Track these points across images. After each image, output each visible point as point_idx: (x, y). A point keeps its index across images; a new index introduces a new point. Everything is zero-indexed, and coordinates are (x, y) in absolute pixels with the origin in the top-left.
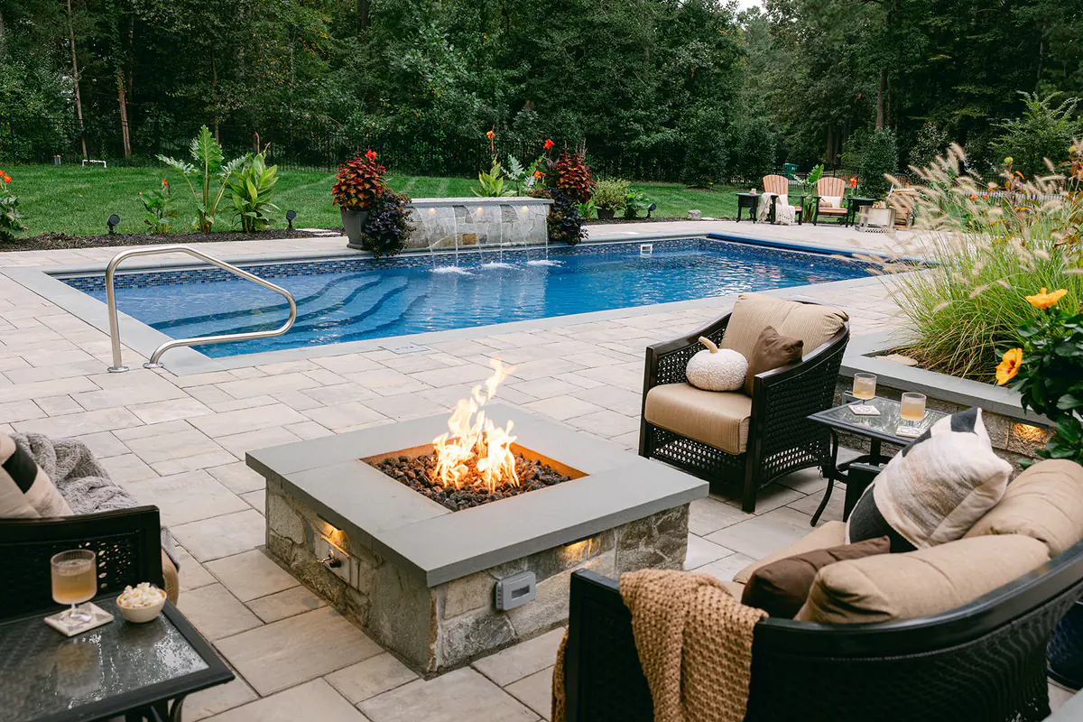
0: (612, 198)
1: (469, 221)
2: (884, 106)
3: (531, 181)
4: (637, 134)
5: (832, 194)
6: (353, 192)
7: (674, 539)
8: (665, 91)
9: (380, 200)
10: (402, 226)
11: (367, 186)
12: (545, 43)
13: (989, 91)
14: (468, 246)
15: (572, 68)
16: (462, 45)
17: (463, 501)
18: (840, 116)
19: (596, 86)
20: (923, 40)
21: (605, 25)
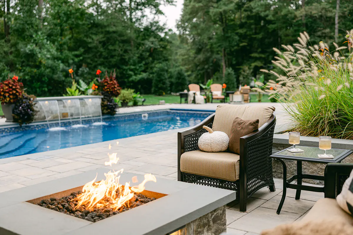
0: (127, 97)
1: (64, 107)
2: (225, 63)
3: (90, 91)
4: (131, 76)
5: (217, 90)
6: (7, 95)
7: (220, 227)
8: (141, 58)
9: (21, 99)
10: (33, 110)
11: (14, 92)
12: (90, 40)
13: (263, 56)
14: (64, 118)
15: (102, 50)
16: (53, 42)
17: (96, 218)
18: (208, 68)
19: (112, 57)
20: (237, 38)
21: (114, 32)
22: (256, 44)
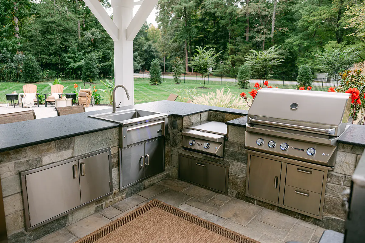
4: (70, 63)
21: (52, 22)
22: (210, 36)
